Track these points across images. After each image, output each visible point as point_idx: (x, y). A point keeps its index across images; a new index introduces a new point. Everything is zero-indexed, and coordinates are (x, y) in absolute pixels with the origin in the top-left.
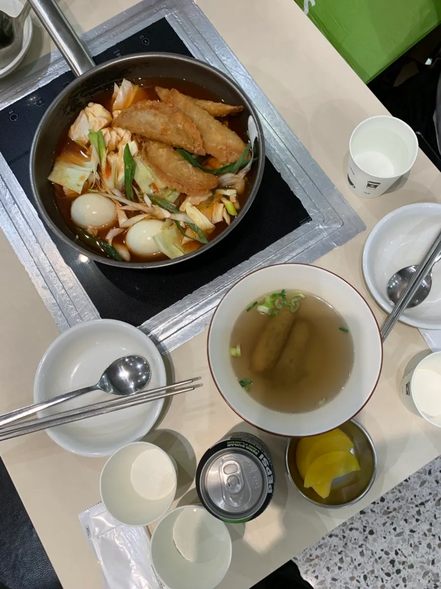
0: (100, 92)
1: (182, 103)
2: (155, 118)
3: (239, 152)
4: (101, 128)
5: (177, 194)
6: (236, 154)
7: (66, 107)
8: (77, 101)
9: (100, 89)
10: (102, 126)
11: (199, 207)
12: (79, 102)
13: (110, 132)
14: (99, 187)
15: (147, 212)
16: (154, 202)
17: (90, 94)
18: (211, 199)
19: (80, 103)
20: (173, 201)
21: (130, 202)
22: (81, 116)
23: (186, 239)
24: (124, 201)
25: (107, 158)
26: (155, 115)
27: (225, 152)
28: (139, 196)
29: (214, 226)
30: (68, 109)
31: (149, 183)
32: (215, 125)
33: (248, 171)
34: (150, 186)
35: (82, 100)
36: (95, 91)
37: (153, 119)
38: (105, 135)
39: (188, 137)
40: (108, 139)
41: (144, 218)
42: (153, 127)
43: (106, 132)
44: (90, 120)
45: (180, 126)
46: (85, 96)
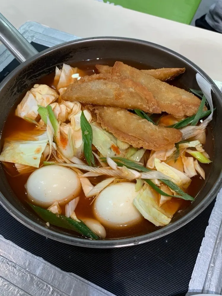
0: (44, 75)
1: (128, 72)
2: (107, 86)
3: (195, 105)
4: (49, 103)
5: (141, 153)
6: (193, 108)
7: (14, 88)
8: (24, 83)
9: (44, 72)
10: (51, 102)
11: (168, 161)
12: (25, 83)
13: (59, 106)
14: (56, 158)
15: (112, 175)
16: (119, 165)
17: (35, 76)
18: (177, 153)
19: (26, 85)
20: (138, 160)
21: (93, 168)
22: (28, 96)
23: (163, 198)
24: (85, 168)
25: (60, 129)
26: (105, 84)
27: (181, 107)
28: (100, 161)
29: (190, 179)
30: (15, 90)
31: (109, 146)
32: (165, 86)
33: (210, 121)
34: (110, 148)
35: (28, 82)
36: (40, 74)
37: (105, 87)
38: (54, 108)
39: (141, 98)
40: (57, 112)
41: (113, 182)
42: (107, 94)
43: (55, 107)
44: (37, 98)
45: (132, 90)
46: (31, 78)
